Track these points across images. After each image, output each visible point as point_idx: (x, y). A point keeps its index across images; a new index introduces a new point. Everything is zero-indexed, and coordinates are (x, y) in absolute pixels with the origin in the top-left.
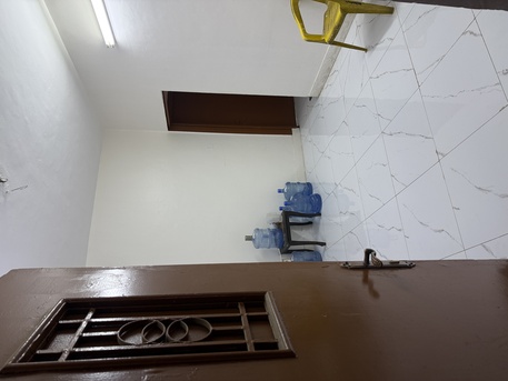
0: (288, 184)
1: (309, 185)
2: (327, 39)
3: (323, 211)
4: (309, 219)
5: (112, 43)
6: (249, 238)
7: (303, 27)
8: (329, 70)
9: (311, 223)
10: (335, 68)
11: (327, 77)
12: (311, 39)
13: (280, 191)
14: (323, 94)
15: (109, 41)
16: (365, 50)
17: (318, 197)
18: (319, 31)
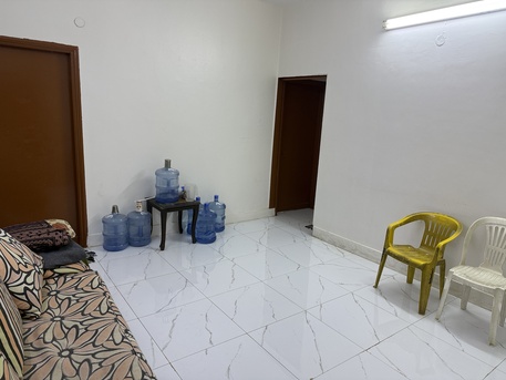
0: (224, 206)
1: (222, 229)
2: (391, 249)
3: (198, 245)
4: (185, 229)
5: (388, 27)
6: (168, 164)
7: (401, 225)
8: (343, 247)
9: (181, 231)
10: (346, 253)
11: (334, 244)
12: (390, 233)
13: (216, 197)
14: (315, 241)
15: (390, 24)
16: (376, 287)
17: (213, 240)
18: (396, 241)
